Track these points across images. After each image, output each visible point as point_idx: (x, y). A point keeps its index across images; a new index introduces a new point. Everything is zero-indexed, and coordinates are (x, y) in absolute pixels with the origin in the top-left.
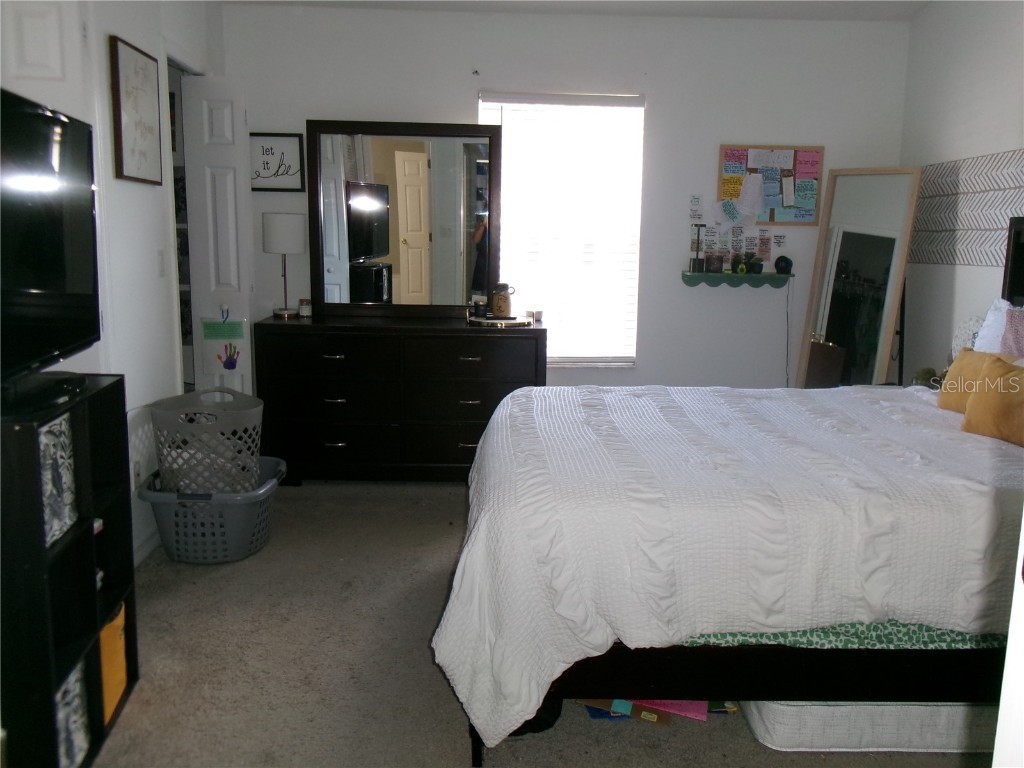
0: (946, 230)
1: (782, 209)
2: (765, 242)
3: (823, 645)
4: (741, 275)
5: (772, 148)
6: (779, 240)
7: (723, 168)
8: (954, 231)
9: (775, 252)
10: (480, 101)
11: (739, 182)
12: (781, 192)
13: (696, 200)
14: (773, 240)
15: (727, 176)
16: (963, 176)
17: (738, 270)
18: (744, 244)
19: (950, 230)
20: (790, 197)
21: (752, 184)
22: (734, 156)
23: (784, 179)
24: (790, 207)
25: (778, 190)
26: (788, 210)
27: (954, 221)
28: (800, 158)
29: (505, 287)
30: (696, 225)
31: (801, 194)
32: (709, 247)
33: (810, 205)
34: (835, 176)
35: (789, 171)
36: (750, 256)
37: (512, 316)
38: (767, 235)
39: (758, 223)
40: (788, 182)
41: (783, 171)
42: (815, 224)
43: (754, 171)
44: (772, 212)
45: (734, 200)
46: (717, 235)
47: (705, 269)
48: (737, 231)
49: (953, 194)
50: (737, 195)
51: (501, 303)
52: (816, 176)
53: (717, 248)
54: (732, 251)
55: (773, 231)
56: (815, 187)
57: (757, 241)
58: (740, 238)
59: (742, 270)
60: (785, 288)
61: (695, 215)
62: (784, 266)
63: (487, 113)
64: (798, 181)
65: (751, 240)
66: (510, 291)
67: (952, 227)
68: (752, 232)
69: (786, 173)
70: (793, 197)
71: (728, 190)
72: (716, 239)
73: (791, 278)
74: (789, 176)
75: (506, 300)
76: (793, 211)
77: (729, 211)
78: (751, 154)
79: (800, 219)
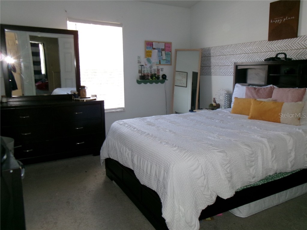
0: (208, 66)
1: (162, 60)
2: (158, 70)
3: (260, 184)
4: (154, 80)
5: (159, 42)
6: (162, 70)
7: (146, 48)
8: (210, 66)
9: (161, 74)
10: (68, 22)
11: (151, 52)
12: (162, 55)
13: (139, 57)
14: (160, 70)
15: (147, 50)
16: (212, 51)
17: (153, 79)
18: (153, 71)
19: (209, 66)
20: (164, 57)
21: (155, 53)
22: (149, 44)
23: (162, 52)
24: (164, 60)
25: (161, 55)
26: (164, 61)
27: (210, 63)
28: (166, 45)
29: (84, 87)
30: (141, 65)
31: (167, 56)
32: (144, 72)
33: (169, 59)
34: (176, 51)
35: (164, 49)
36: (155, 74)
37: (87, 97)
38: (159, 68)
39: (156, 65)
40: (163, 52)
41: (162, 49)
42: (171, 65)
43: (154, 49)
44: (160, 61)
45: (150, 58)
46: (146, 68)
47: (144, 79)
48: (151, 67)
49: (209, 56)
50: (151, 56)
51: (84, 93)
52: (170, 51)
53: (146, 72)
54: (150, 73)
55: (161, 67)
56: (170, 54)
57: (156, 70)
58: (152, 69)
59: (154, 79)
60: (164, 84)
61: (139, 62)
62: (164, 77)
63: (71, 26)
64: (166, 52)
65: (154, 70)
66: (86, 88)
67: (210, 65)
68: (155, 67)
69: (163, 50)
70: (165, 57)
71: (148, 55)
72: (145, 69)
73: (166, 81)
74: (164, 51)
75: (85, 91)
76: (165, 61)
77: (149, 61)
78: (154, 43)
79: (167, 63)
